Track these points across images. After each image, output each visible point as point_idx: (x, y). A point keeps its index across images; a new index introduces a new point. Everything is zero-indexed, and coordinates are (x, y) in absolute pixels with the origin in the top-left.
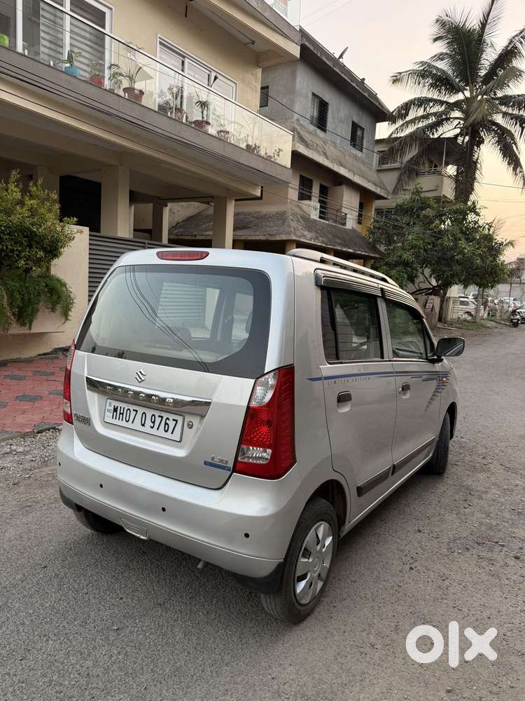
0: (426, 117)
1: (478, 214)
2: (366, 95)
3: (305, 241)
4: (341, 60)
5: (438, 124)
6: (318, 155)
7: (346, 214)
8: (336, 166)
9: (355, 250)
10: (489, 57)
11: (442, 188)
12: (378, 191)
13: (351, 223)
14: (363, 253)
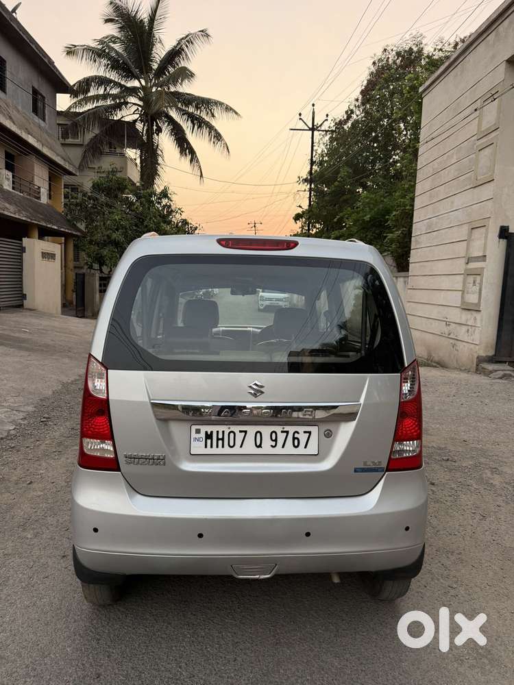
0: (105, 97)
1: (169, 199)
2: (46, 61)
3: (9, 214)
4: (14, 14)
5: (118, 107)
6: (4, 118)
7: (39, 188)
8: (24, 133)
9: (58, 227)
10: (160, 52)
11: (126, 170)
12: (67, 166)
13: (44, 199)
14: (67, 231)
